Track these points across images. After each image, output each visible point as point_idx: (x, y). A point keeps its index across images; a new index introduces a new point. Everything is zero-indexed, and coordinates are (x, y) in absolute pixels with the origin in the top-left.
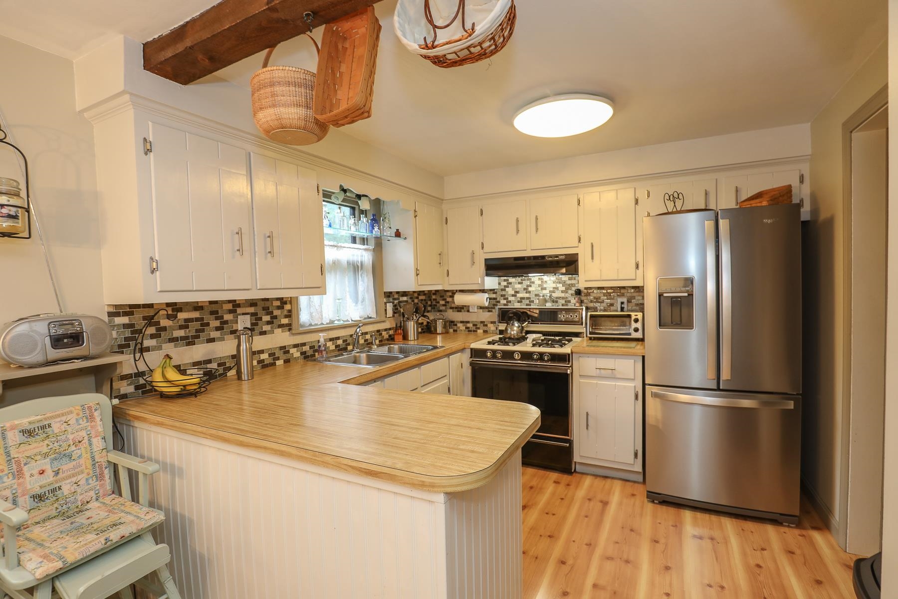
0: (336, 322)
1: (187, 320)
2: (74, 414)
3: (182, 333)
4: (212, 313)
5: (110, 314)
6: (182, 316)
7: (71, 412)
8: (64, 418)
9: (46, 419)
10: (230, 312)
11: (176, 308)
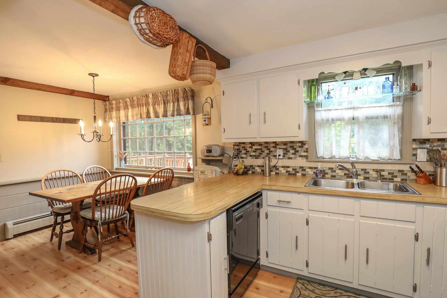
0: (351, 159)
1: (256, 149)
2: (209, 171)
3: (254, 154)
4: (265, 147)
5: (234, 145)
6: (254, 147)
7: (209, 170)
8: (207, 171)
9: (205, 170)
10: (273, 147)
11: (252, 144)
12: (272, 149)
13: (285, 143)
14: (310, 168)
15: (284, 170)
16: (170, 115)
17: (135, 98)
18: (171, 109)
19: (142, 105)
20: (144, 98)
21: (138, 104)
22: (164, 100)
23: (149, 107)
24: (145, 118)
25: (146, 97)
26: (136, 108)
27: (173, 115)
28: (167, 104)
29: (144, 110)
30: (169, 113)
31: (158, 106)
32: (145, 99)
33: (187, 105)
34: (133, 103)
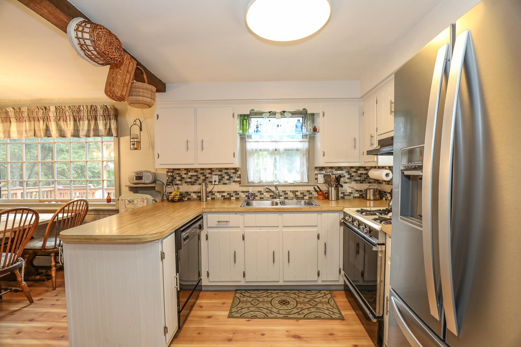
0: (274, 183)
1: (191, 176)
2: (139, 200)
3: (190, 180)
4: (201, 173)
5: (167, 172)
6: (190, 174)
7: (139, 199)
8: (137, 200)
9: (133, 199)
10: (209, 173)
11: (188, 170)
12: (208, 175)
13: (220, 170)
14: (243, 192)
15: (220, 195)
16: (84, 135)
17: (24, 109)
18: (86, 128)
19: (37, 119)
20: (41, 110)
21: (29, 117)
22: (74, 116)
23: (48, 123)
24: (42, 136)
25: (44, 109)
26: (25, 121)
27: (88, 136)
28: (79, 121)
29: (42, 125)
30: (83, 133)
31: (65, 123)
32: (43, 113)
33: (109, 125)
34: (20, 115)
